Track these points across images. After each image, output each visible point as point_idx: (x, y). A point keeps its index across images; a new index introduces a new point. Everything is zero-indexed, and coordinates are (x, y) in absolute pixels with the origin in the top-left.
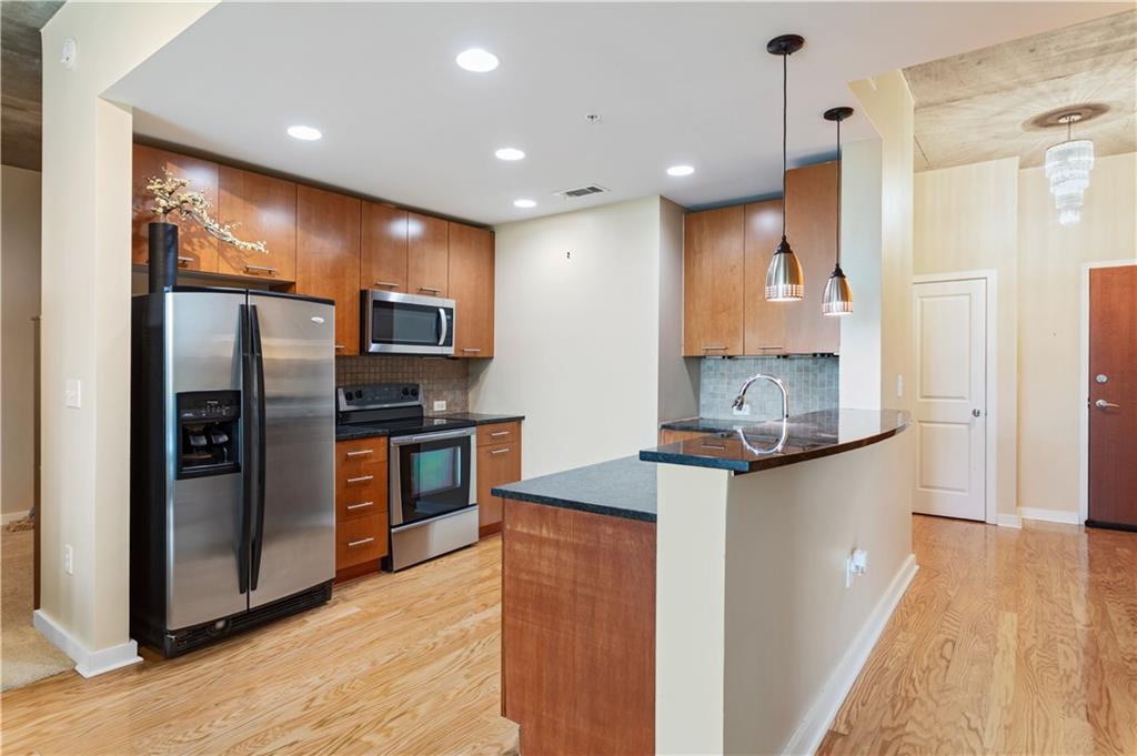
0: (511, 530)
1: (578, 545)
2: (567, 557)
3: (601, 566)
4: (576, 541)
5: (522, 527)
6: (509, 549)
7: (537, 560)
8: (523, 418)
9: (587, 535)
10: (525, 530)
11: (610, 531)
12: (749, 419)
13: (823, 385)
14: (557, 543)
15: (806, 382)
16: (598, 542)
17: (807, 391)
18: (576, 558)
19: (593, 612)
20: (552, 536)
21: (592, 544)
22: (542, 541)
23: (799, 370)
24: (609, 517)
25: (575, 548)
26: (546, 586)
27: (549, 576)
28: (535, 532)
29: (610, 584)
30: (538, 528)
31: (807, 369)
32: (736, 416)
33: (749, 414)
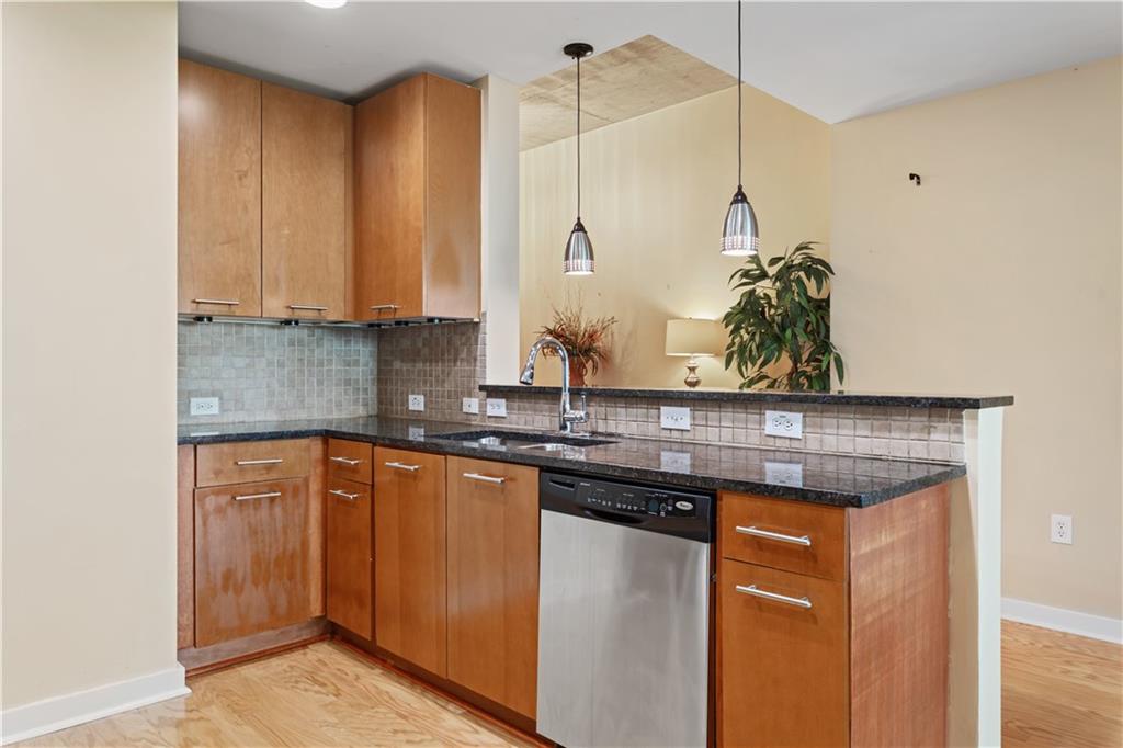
1: (906, 538)
4: (904, 533)
9: (911, 520)
13: (321, 364)
14: (892, 548)
15: (301, 360)
17: (301, 371)
21: (914, 529)
23: (292, 343)
25: (904, 544)
28: (877, 544)
31: (301, 342)
32: (196, 417)
33: (215, 410)
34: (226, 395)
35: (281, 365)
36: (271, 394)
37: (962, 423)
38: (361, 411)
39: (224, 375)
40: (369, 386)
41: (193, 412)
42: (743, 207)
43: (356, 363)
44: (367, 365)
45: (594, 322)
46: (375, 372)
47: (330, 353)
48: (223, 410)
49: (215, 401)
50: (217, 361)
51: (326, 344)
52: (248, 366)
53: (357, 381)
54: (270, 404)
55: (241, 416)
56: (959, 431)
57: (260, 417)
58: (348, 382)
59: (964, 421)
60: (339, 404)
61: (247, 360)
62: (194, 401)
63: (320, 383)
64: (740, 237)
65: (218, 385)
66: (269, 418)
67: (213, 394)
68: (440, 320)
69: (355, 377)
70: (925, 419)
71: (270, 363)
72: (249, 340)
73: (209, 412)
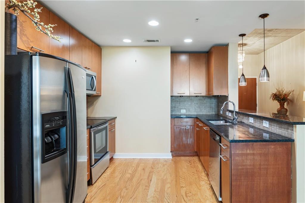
0: (234, 153)
1: (261, 153)
2: (257, 158)
3: (270, 158)
4: (260, 152)
5: (239, 151)
6: (233, 160)
7: (245, 161)
8: (116, 117)
9: (265, 149)
10: (240, 152)
11: (273, 147)
12: (186, 114)
13: (205, 104)
14: (253, 154)
15: (201, 103)
16: (269, 151)
17: (201, 105)
18: (261, 157)
19: (267, 172)
20: (251, 152)
21: (267, 152)
22: (247, 155)
23: (199, 100)
24: (278, 143)
25: (260, 154)
26: (249, 169)
27: (250, 165)
28: (245, 152)
29: (273, 163)
30: (246, 151)
31: (201, 99)
32: (182, 113)
33: (185, 112)
34: (187, 109)
35: (197, 104)
36: (195, 109)
37: (293, 128)
38: (214, 113)
39: (187, 106)
40: (216, 108)
41: (181, 112)
42: (264, 71)
43: (213, 103)
44: (215, 104)
45: (288, 92)
46: (217, 105)
47: (207, 101)
48: (186, 112)
49: (185, 110)
50: (185, 103)
51: (206, 100)
52: (191, 104)
53: (213, 107)
54: (195, 111)
55: (189, 113)
56: (293, 130)
57: (193, 113)
58: (211, 107)
59: (294, 127)
60: (209, 112)
61: (191, 103)
62: (181, 110)
63: (205, 107)
64: (263, 78)
65: (185, 107)
66: (195, 114)
67: (185, 109)
68: (220, 96)
69: (212, 106)
70: (287, 126)
71: (195, 103)
72: (191, 99)
73: (184, 112)
